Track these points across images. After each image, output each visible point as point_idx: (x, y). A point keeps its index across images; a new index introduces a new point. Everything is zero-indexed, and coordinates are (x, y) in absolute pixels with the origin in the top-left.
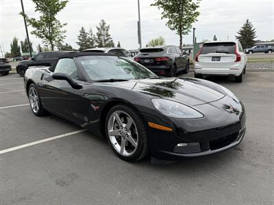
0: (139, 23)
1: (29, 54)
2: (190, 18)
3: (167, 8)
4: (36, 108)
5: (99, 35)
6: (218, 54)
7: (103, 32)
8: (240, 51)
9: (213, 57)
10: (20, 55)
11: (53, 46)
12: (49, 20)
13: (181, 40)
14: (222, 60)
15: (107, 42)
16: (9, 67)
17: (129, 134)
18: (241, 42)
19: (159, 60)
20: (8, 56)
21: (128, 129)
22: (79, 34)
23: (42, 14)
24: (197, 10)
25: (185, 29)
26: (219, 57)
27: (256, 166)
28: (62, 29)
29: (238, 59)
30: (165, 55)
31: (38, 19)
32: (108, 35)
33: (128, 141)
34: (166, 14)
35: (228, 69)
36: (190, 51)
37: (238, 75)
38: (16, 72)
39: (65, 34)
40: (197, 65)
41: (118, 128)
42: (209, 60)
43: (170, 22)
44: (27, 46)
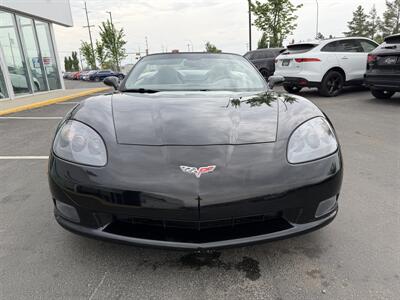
5: (388, 16)
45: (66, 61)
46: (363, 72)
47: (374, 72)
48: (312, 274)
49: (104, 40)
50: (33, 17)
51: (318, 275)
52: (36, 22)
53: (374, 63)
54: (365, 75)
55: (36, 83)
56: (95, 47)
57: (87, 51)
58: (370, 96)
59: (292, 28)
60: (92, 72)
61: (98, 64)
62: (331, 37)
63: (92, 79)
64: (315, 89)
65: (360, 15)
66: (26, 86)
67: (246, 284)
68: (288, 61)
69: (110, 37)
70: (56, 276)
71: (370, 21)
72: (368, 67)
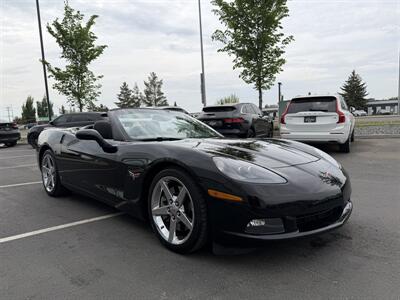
0: (202, 76)
1: (47, 119)
2: (272, 68)
3: (240, 53)
4: (51, 185)
5: (148, 93)
6: (312, 113)
7: (153, 89)
8: (343, 108)
9: (306, 117)
10: (34, 121)
11: (81, 106)
12: (79, 71)
13: (260, 97)
14: (319, 121)
15: (158, 103)
16: (18, 135)
17: (182, 210)
18: (347, 101)
19: (229, 122)
20: (18, 121)
21: (180, 202)
22: (119, 92)
23: (69, 63)
24: (282, 56)
25: (266, 82)
26: (315, 117)
27: (369, 257)
28: (95, 83)
29: (342, 119)
30: (237, 115)
31: (63, 69)
32: (160, 93)
33: (181, 223)
34: (239, 61)
35: (328, 134)
36: (275, 115)
37: (343, 141)
38: (26, 142)
39: (100, 90)
40: (283, 128)
41: (166, 203)
42: (301, 122)
43: (245, 73)
44: (46, 107)
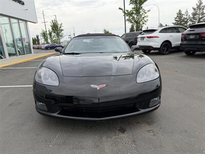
5: (194, 14)
7: (198, 11)
32: (203, 14)
45: (33, 40)
46: (180, 42)
47: (185, 42)
48: (149, 131)
49: (53, 29)
50: (18, 19)
51: (151, 132)
52: (20, 21)
53: (184, 38)
54: (181, 44)
55: (19, 51)
56: (48, 33)
57: (44, 35)
58: (184, 54)
59: (145, 21)
60: (46, 45)
61: (49, 41)
62: (166, 25)
63: (47, 48)
64: (157, 51)
65: (180, 14)
66: (14, 53)
67: (120, 136)
68: (144, 38)
69: (56, 27)
70: (37, 135)
71: (186, 17)
72: (182, 40)
